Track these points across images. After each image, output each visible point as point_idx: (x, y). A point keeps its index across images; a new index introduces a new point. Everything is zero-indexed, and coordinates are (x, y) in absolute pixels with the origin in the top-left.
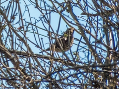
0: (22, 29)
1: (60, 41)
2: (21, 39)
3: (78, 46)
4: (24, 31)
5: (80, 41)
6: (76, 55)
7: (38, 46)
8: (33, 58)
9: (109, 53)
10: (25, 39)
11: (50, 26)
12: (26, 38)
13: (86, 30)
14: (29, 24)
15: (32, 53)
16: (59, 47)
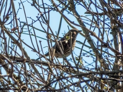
0: (17, 31)
1: (60, 44)
2: (15, 42)
3: (82, 49)
4: (18, 32)
5: (84, 44)
6: (79, 60)
7: (35, 50)
8: (29, 64)
9: (117, 58)
10: (19, 42)
11: (49, 27)
12: (21, 41)
13: (91, 32)
14: (25, 24)
15: (28, 58)
16: (59, 51)
